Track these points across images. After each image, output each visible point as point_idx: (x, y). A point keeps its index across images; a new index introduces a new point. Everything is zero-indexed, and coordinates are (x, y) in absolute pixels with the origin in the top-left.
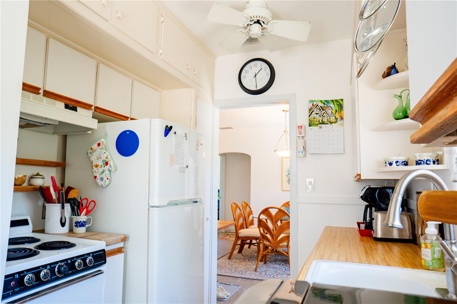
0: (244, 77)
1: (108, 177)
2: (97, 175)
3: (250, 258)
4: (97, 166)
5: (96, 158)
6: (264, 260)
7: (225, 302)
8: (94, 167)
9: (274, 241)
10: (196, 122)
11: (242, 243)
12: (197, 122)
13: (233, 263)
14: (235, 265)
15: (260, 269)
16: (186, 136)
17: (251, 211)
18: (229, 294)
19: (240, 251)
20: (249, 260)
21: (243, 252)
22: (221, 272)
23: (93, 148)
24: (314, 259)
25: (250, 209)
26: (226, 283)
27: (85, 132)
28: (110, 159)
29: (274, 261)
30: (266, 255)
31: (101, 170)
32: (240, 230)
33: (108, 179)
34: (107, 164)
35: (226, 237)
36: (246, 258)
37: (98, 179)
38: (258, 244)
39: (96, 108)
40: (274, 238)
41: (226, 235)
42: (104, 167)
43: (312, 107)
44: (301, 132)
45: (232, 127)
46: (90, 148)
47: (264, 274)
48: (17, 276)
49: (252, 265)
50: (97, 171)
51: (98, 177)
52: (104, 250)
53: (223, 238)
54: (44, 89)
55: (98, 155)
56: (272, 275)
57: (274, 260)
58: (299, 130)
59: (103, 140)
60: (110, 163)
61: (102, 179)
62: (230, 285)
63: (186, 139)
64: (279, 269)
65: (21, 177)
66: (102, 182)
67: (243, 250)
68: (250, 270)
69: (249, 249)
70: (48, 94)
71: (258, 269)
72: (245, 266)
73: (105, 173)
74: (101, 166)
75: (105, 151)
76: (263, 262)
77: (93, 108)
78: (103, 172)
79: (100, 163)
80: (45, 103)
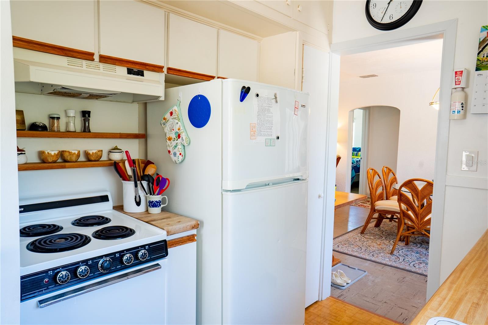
0: (375, 5)
1: (181, 152)
2: (171, 150)
3: (388, 235)
4: (170, 139)
5: (169, 129)
6: (405, 240)
7: (342, 290)
8: (167, 140)
9: (418, 221)
10: (302, 75)
11: (380, 216)
12: (304, 76)
13: (365, 240)
14: (367, 242)
15: (398, 251)
16: (276, 98)
17: (395, 178)
18: (349, 281)
19: (377, 225)
20: (386, 238)
21: (381, 226)
22: (347, 250)
23: (166, 118)
24: (436, 310)
25: (394, 175)
26: (350, 266)
27: (157, 99)
28: (182, 131)
29: (420, 243)
30: (408, 236)
31: (174, 143)
32: (378, 201)
33: (180, 154)
34: (179, 136)
35: (365, 205)
36: (383, 235)
37: (171, 154)
38: (399, 220)
39: (169, 69)
40: (419, 217)
41: (366, 201)
42: (177, 140)
43: (486, 37)
44: (460, 82)
45: (376, 74)
46: (163, 118)
47: (401, 259)
48: (51, 273)
49: (388, 245)
50: (170, 145)
51: (172, 152)
52: (165, 241)
53: (362, 205)
54: (100, 54)
55: (171, 126)
56: (412, 263)
57: (420, 241)
58: (456, 78)
59: (175, 108)
60: (182, 135)
61: (175, 154)
62: (355, 269)
63: (277, 102)
64: (424, 255)
65: (95, 153)
66: (175, 157)
67: (382, 224)
68: (385, 252)
69: (390, 222)
70: (104, 59)
71: (395, 251)
72: (380, 245)
73: (178, 147)
74: (174, 139)
75: (177, 121)
76: (404, 243)
77: (165, 70)
78: (176, 146)
79: (173, 136)
80: (102, 70)
